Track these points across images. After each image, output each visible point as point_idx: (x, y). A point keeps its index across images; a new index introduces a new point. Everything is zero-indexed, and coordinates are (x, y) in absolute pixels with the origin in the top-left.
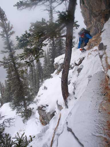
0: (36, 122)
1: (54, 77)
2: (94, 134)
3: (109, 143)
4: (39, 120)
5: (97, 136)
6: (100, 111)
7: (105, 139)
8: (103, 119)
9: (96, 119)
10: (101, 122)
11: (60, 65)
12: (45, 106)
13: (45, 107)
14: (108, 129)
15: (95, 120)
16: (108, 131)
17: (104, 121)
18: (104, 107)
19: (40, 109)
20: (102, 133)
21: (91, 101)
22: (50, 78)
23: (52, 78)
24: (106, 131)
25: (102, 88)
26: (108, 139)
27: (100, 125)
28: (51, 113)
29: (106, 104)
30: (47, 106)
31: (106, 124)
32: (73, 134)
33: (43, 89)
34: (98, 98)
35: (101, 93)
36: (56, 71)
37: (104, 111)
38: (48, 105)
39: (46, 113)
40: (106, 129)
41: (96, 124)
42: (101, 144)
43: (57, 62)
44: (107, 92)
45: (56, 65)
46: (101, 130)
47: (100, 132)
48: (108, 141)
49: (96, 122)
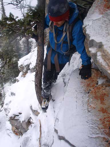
0: (8, 134)
1: (20, 80)
2: (91, 136)
3: (109, 142)
4: (11, 131)
5: (95, 138)
6: (90, 110)
7: (104, 138)
8: (95, 118)
9: (87, 119)
10: (94, 122)
11: (26, 67)
12: (18, 114)
13: (18, 116)
14: (103, 127)
15: (88, 121)
16: (104, 129)
17: (97, 119)
18: (92, 105)
19: (12, 119)
20: (98, 134)
21: (76, 102)
22: (15, 82)
23: (17, 82)
24: (102, 130)
25: (84, 86)
26: (106, 138)
27: (94, 125)
28: (27, 121)
29: (93, 102)
30: (20, 114)
31: (99, 122)
32: (67, 141)
33: (10, 96)
34: (82, 97)
35: (84, 92)
36: (21, 74)
37: (94, 109)
38: (21, 112)
39: (20, 122)
40: (102, 128)
41: (90, 125)
42: (102, 145)
43: (22, 64)
44: (90, 90)
45: (20, 67)
46: (96, 130)
47: (96, 133)
48: (108, 140)
49: (89, 122)
